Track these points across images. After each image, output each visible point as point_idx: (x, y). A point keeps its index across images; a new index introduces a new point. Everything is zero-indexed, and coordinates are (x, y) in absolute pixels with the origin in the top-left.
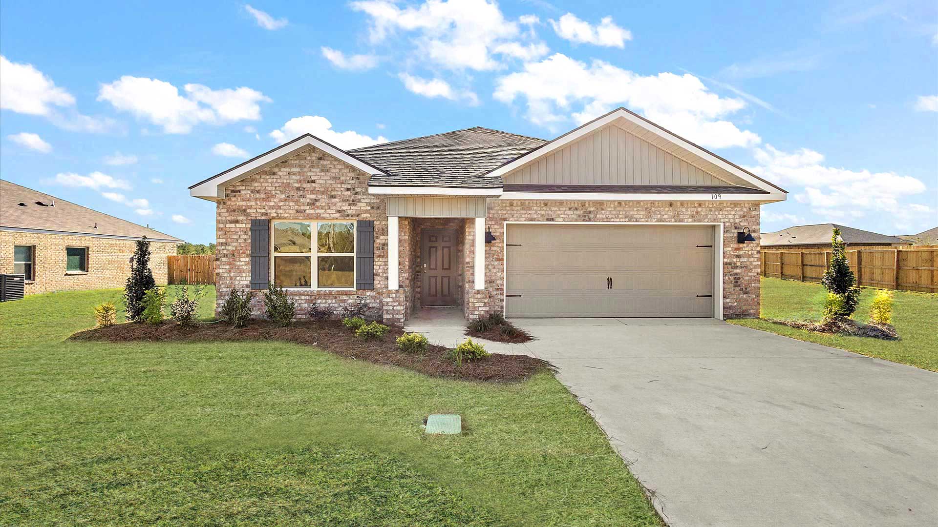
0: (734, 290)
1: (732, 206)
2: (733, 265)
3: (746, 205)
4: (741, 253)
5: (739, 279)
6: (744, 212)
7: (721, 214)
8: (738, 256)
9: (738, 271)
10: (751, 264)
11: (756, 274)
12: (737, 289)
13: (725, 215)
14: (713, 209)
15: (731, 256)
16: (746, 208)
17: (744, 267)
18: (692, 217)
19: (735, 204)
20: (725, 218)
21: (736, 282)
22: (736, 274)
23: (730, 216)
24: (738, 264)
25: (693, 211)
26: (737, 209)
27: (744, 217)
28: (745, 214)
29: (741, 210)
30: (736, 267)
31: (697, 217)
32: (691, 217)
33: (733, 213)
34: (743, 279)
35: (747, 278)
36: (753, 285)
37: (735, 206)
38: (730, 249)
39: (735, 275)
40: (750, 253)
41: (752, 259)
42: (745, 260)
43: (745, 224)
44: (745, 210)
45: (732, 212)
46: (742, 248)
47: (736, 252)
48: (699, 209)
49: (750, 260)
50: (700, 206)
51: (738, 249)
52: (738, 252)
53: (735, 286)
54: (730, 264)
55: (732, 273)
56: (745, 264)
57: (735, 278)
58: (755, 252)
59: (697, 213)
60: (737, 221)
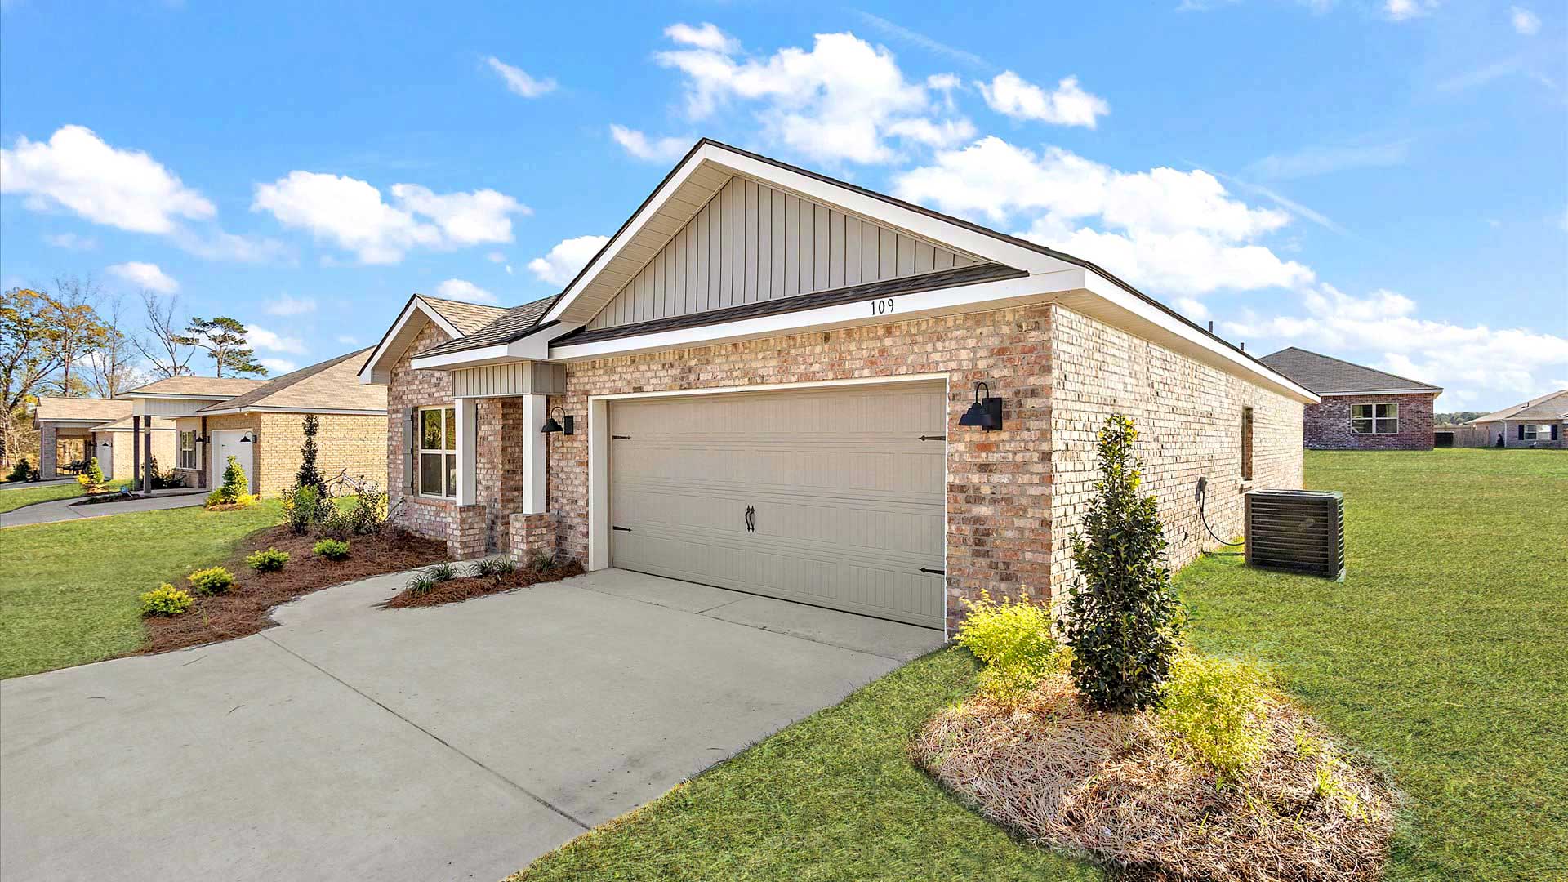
0: (973, 564)
1: (970, 323)
2: (971, 492)
3: (1010, 317)
4: (994, 457)
5: (988, 535)
6: (1002, 336)
7: (940, 349)
8: (985, 468)
9: (984, 510)
10: (1023, 494)
11: (1037, 525)
12: (983, 562)
13: (950, 351)
14: (920, 339)
15: (963, 468)
16: (1008, 324)
17: (1002, 499)
18: (872, 363)
19: (976, 316)
20: (948, 360)
21: (979, 543)
22: (977, 520)
23: (964, 354)
24: (986, 490)
25: (874, 349)
26: (984, 330)
27: (1001, 351)
28: (1007, 343)
29: (995, 334)
30: (978, 499)
31: (882, 364)
32: (868, 363)
33: (971, 343)
34: (999, 534)
35: (1010, 534)
36: (1029, 556)
37: (978, 323)
38: (961, 447)
39: (975, 523)
40: (1019, 458)
41: (1026, 478)
42: (1005, 479)
43: (1006, 372)
44: (1006, 330)
45: (969, 341)
46: (996, 444)
47: (979, 457)
48: (888, 342)
49: (1020, 481)
50: (890, 333)
51: (985, 447)
52: (984, 455)
53: (976, 554)
54: (962, 489)
55: (968, 515)
56: (1004, 490)
57: (976, 531)
58: (1035, 457)
59: (882, 352)
60: (982, 365)
